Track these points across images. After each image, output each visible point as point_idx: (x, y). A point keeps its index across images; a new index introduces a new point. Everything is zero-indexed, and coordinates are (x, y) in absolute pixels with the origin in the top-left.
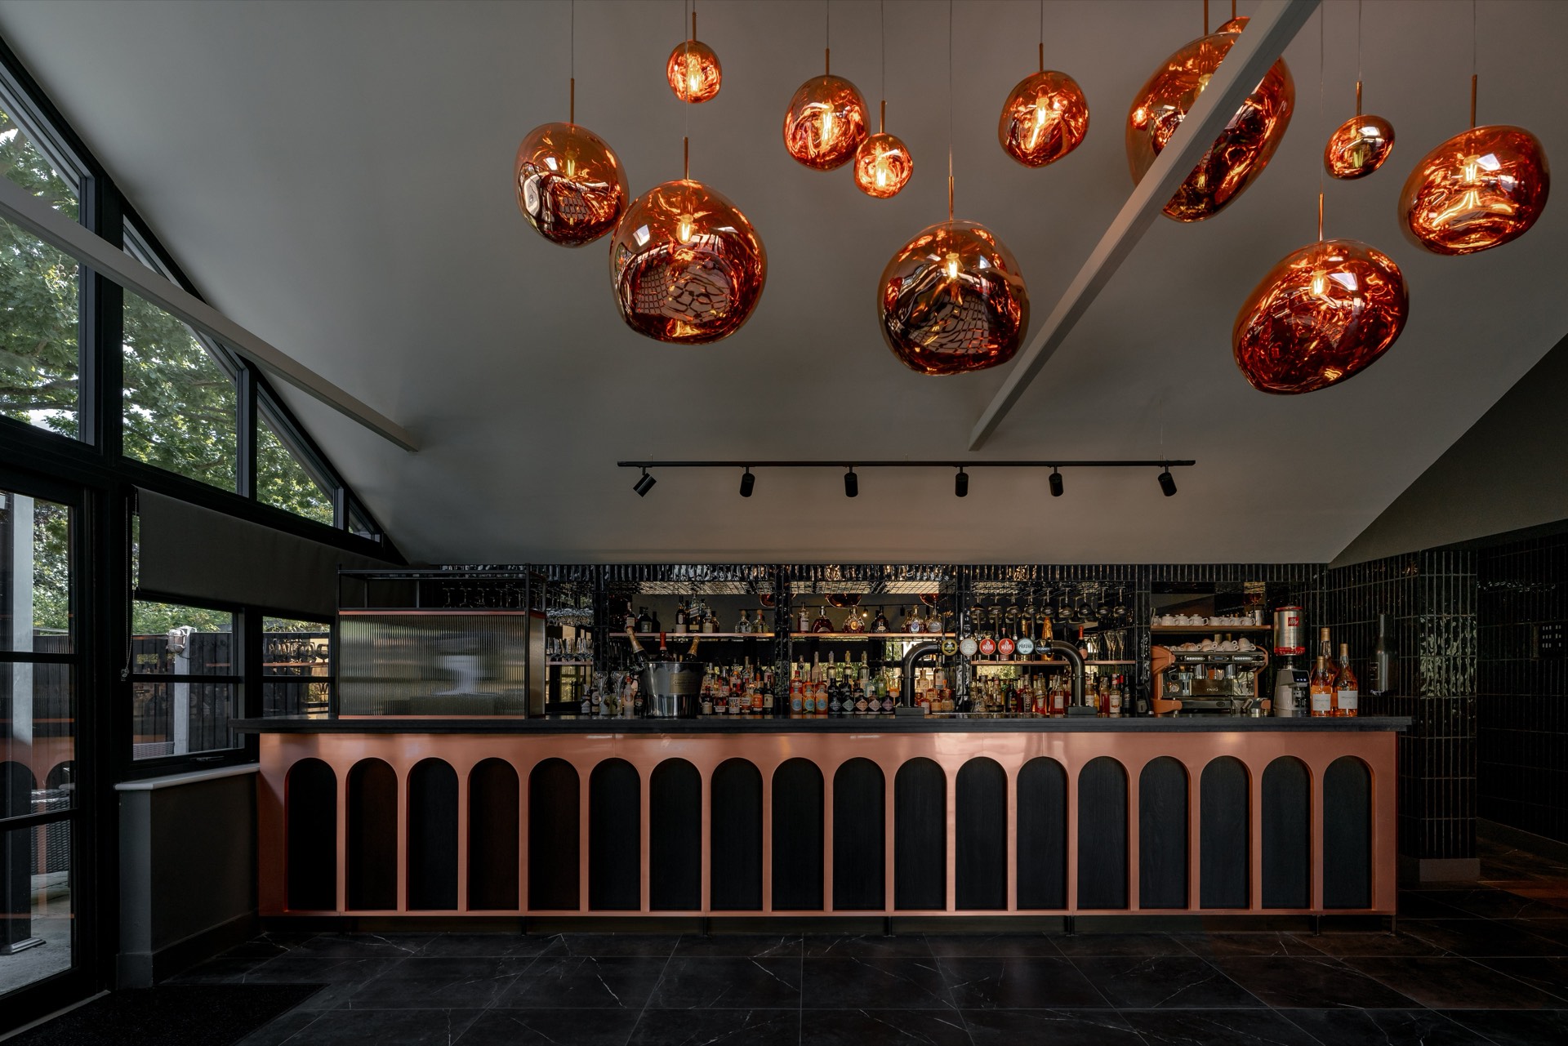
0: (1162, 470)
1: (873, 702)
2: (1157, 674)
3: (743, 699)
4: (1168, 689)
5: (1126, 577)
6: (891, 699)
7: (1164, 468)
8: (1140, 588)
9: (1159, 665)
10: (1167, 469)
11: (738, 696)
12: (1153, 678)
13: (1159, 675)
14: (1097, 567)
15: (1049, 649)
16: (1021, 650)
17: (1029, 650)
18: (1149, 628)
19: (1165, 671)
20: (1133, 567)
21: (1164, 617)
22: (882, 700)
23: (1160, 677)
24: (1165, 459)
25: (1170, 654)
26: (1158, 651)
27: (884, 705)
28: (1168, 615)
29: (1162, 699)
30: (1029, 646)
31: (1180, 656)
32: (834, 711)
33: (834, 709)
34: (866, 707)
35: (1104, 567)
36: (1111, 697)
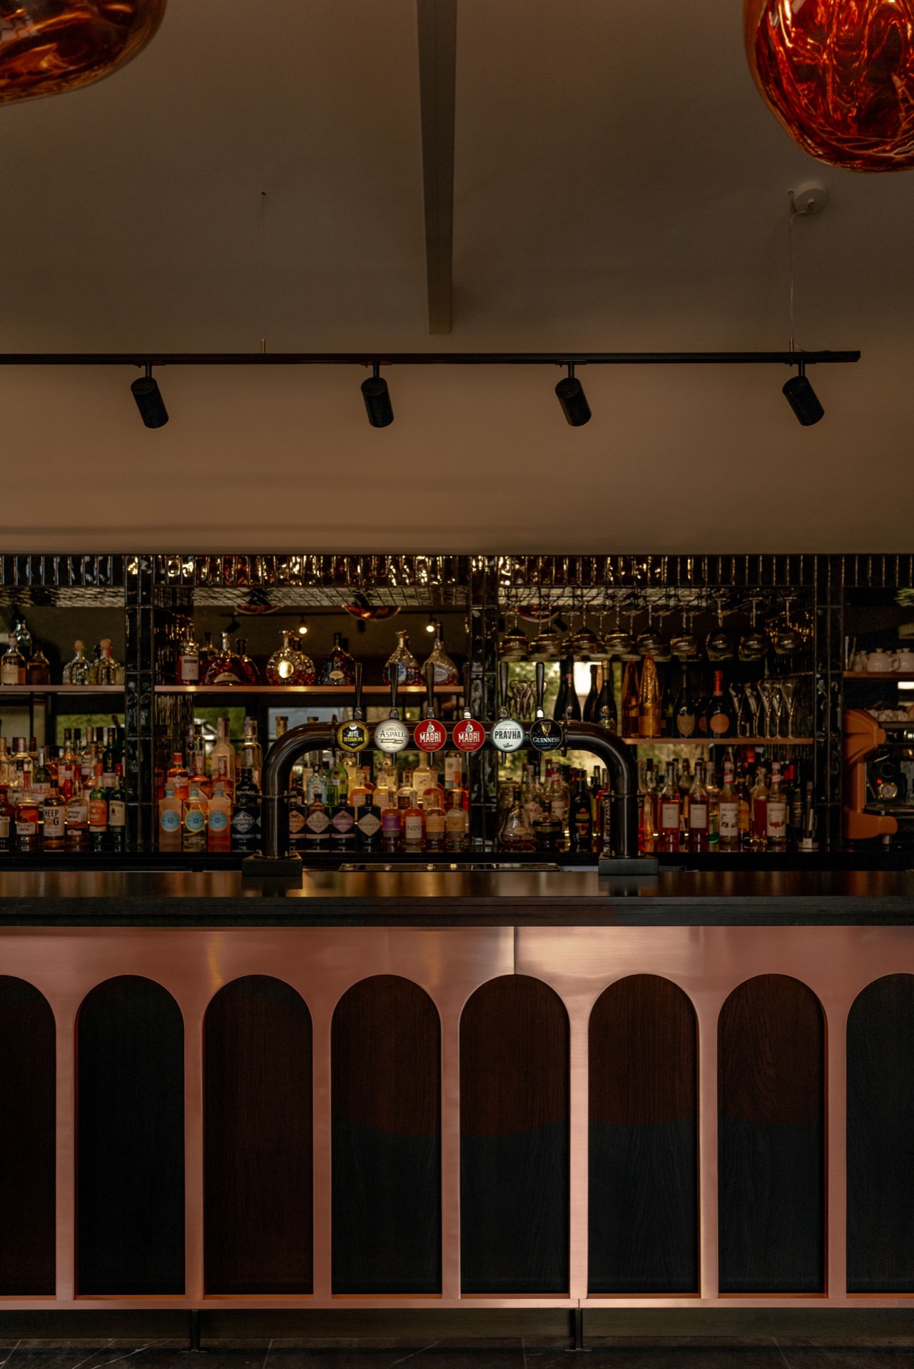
0: (792, 371)
1: (315, 816)
2: (855, 764)
3: (69, 809)
4: (877, 793)
5: (795, 579)
6: (350, 810)
7: (796, 366)
8: (822, 600)
9: (857, 747)
10: (802, 370)
11: (60, 803)
12: (848, 772)
13: (859, 765)
14: (740, 559)
15: (557, 740)
16: (500, 742)
17: (515, 743)
18: (840, 675)
19: (869, 757)
20: (809, 558)
21: (872, 655)
22: (331, 812)
23: (861, 770)
24: (797, 348)
25: (875, 727)
26: (857, 721)
27: (335, 821)
28: (879, 650)
29: (865, 811)
30: (516, 735)
31: (894, 731)
32: (240, 833)
33: (240, 828)
34: (301, 825)
35: (754, 559)
36: (770, 806)
